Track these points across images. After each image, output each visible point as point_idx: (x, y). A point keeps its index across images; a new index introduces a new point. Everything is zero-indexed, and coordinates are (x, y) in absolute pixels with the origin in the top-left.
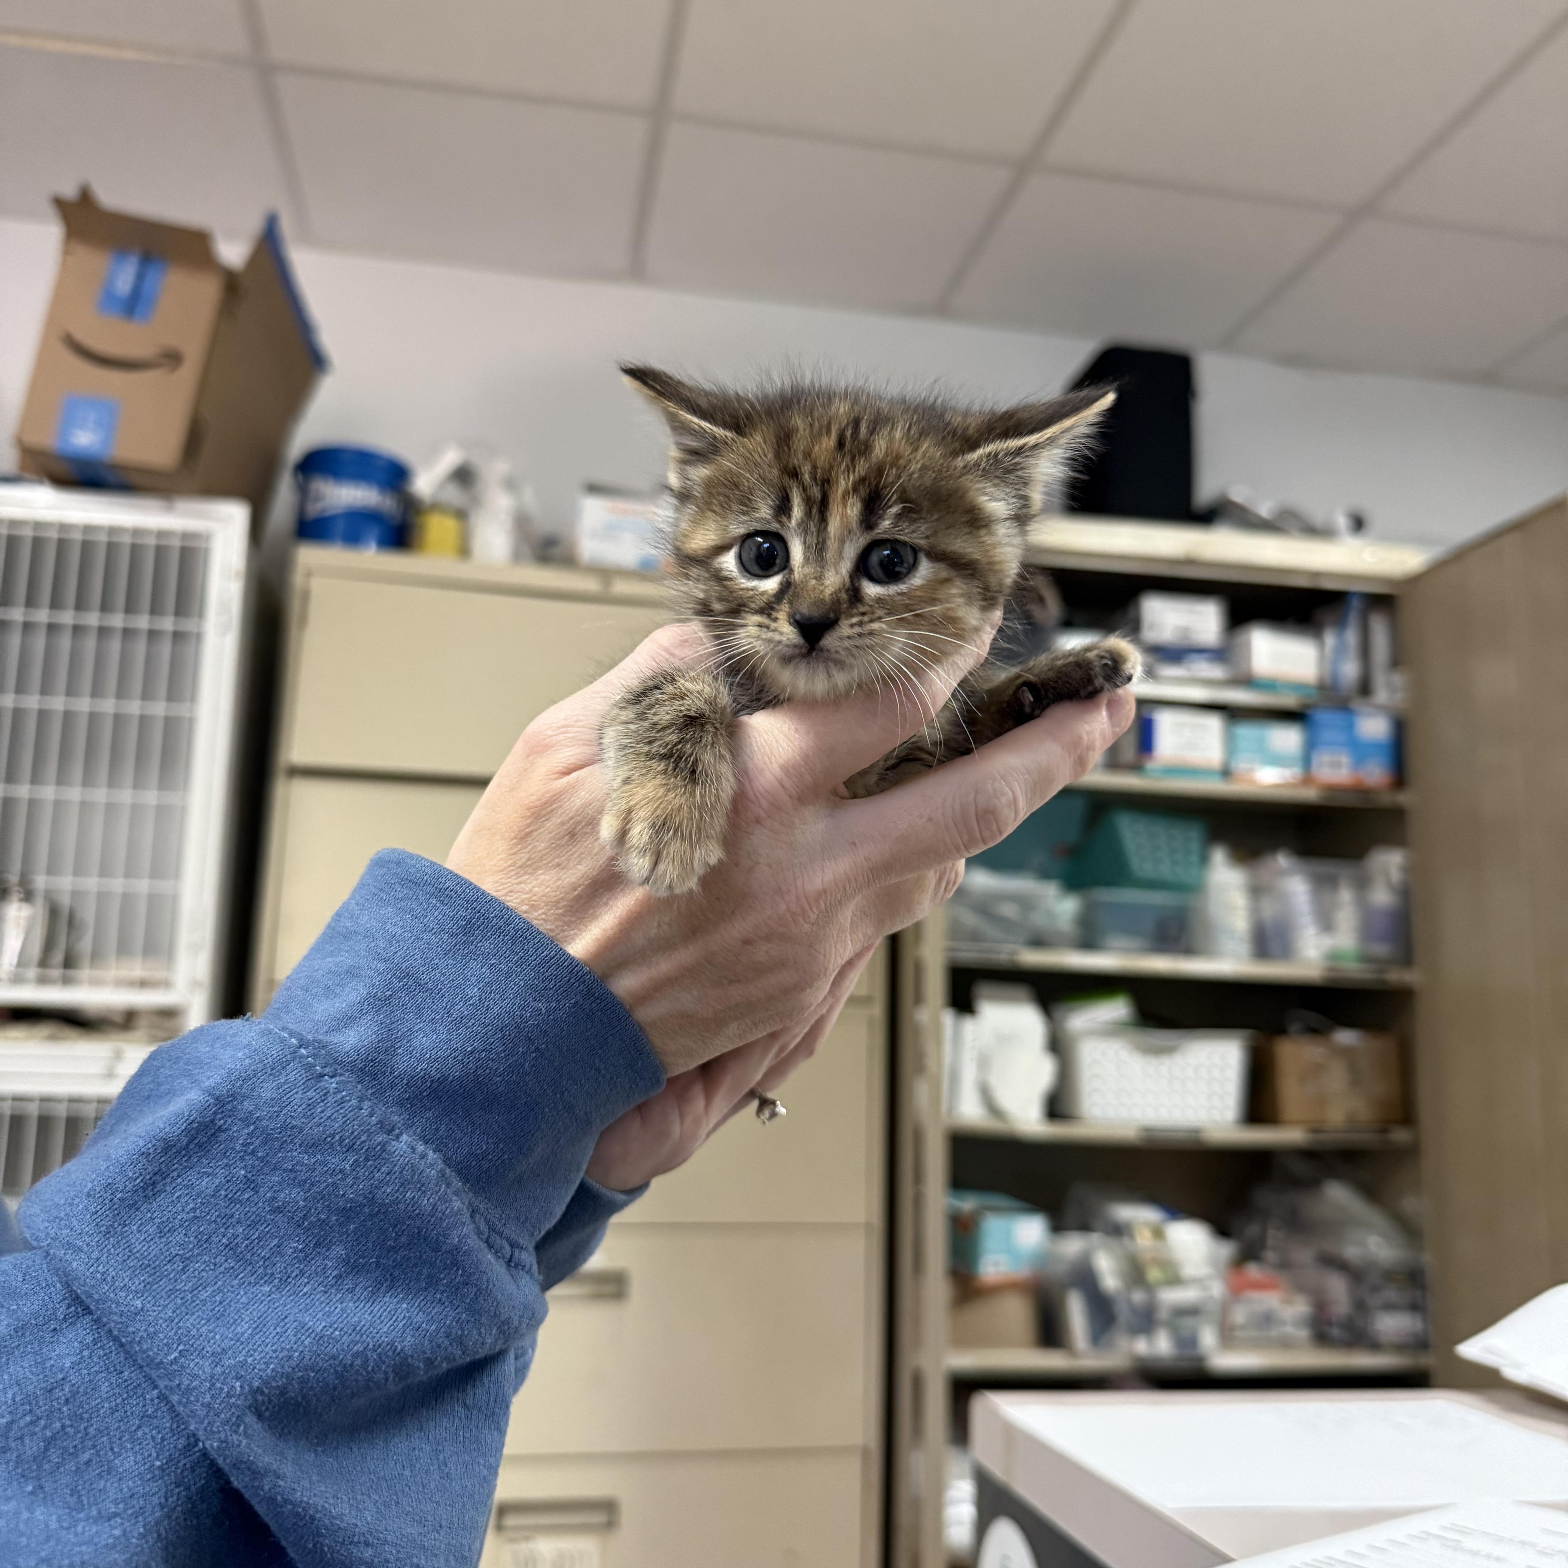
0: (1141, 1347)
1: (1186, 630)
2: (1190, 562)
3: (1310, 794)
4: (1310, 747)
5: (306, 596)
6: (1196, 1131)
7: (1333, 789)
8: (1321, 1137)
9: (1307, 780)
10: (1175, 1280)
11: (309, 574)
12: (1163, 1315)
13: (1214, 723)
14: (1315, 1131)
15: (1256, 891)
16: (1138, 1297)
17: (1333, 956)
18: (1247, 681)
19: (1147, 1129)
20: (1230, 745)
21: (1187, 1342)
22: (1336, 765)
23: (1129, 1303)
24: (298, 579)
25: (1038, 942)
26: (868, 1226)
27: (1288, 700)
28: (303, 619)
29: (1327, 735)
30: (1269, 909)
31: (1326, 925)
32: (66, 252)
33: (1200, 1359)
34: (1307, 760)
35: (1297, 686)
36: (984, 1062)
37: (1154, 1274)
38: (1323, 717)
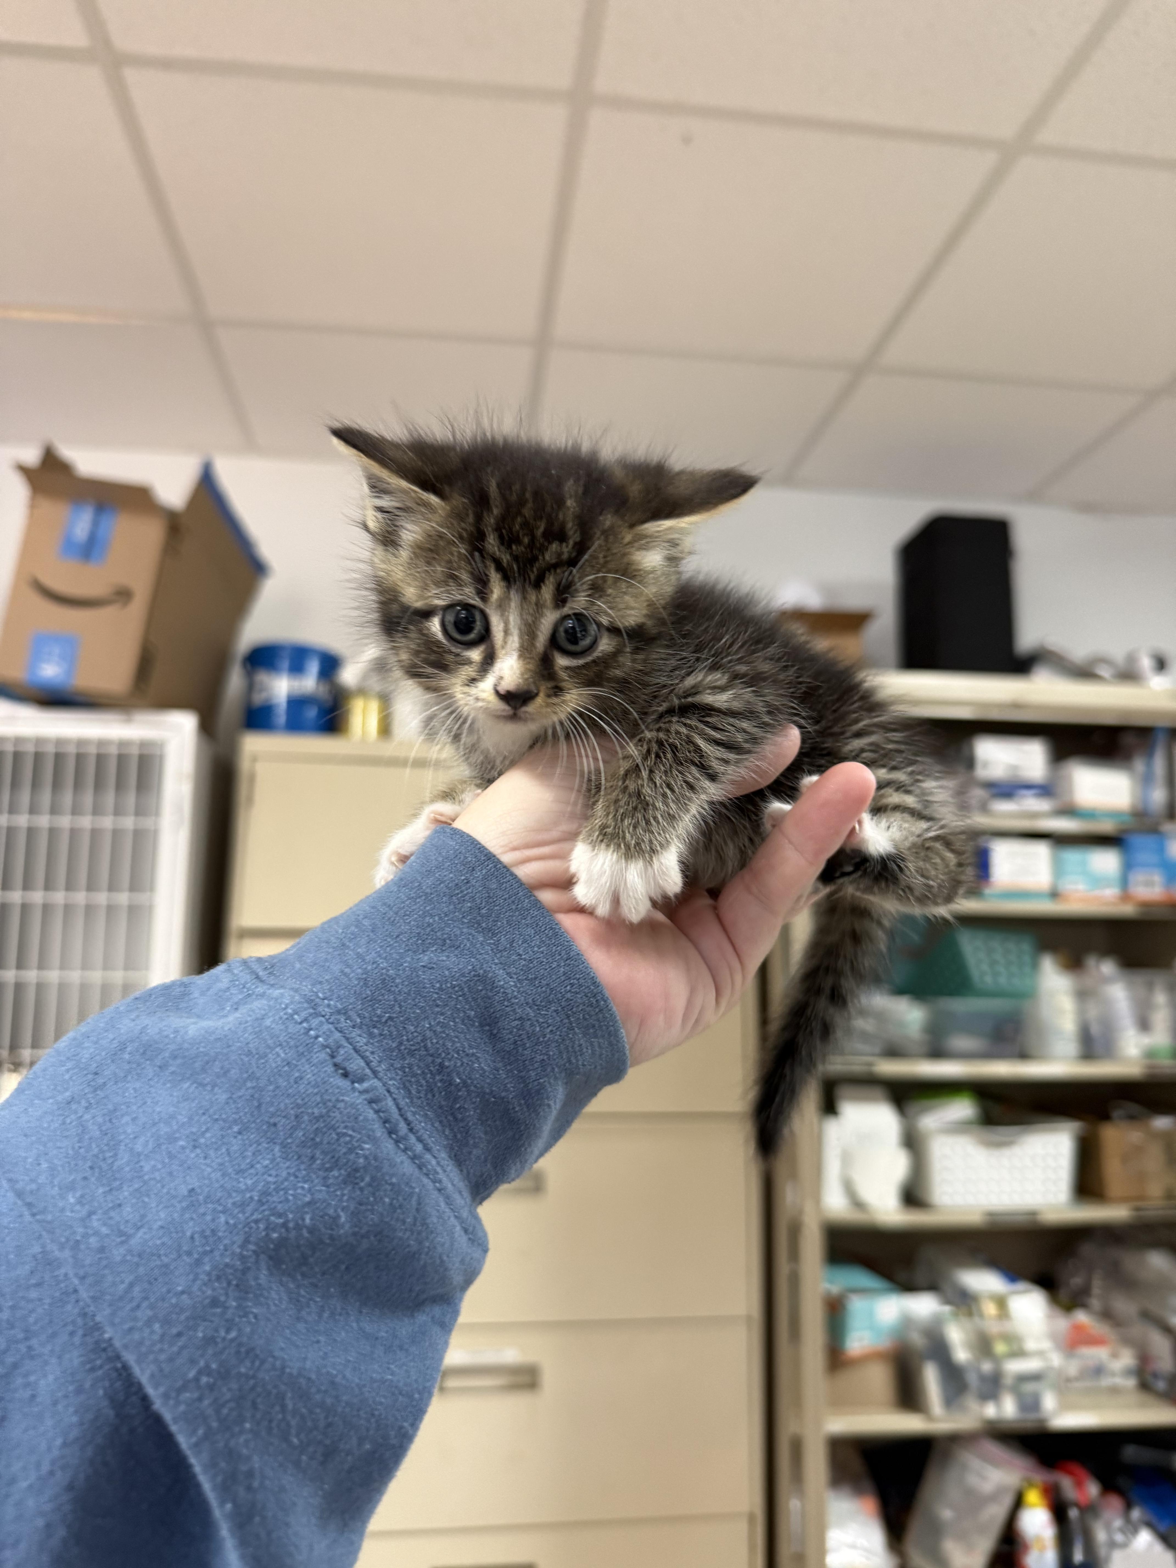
0: (990, 1411)
1: (1015, 768)
2: (1016, 706)
3: (1127, 910)
4: (1128, 867)
5: (252, 778)
6: (1033, 1213)
7: (1146, 905)
8: (1142, 1213)
9: (1125, 897)
10: (1019, 1353)
11: (255, 759)
12: (1008, 1381)
13: (1041, 851)
14: (1137, 1209)
15: (1082, 995)
16: (987, 1367)
17: (1150, 1054)
18: (1069, 811)
19: (991, 1214)
20: (1058, 869)
21: (1030, 1404)
22: (1149, 884)
23: (978, 1371)
24: (245, 765)
25: (893, 1052)
26: (749, 1318)
27: (1106, 827)
28: (250, 800)
29: (1142, 856)
30: (1093, 1012)
31: (1144, 1025)
32: (33, 506)
33: (1042, 1421)
34: (1124, 881)
35: (1113, 814)
36: (847, 1158)
37: (1000, 1348)
38: (1137, 841)
